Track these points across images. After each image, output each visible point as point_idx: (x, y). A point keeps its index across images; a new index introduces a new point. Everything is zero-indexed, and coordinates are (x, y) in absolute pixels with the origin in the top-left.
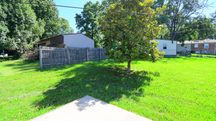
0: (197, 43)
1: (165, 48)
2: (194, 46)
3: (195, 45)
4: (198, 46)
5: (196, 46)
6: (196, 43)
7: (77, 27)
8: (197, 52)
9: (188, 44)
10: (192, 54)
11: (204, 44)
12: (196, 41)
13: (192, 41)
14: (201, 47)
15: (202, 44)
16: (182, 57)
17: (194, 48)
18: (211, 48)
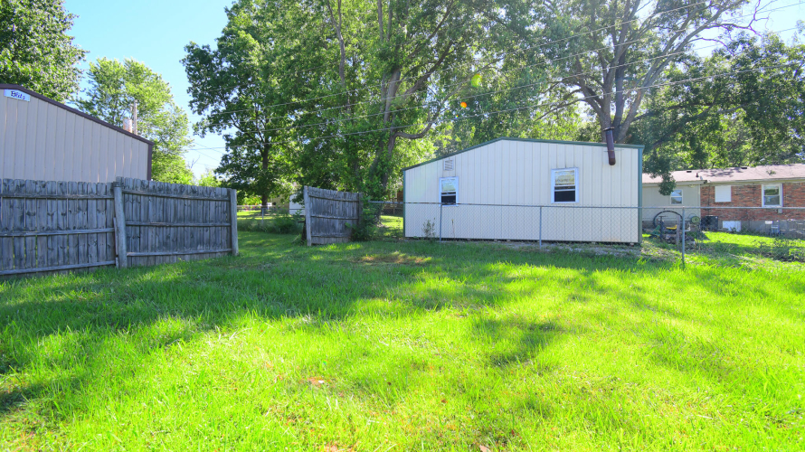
0: (726, 178)
1: (565, 195)
2: (714, 195)
3: (718, 190)
4: (733, 195)
5: (723, 195)
6: (725, 181)
7: (191, 102)
8: (727, 224)
9: (688, 184)
10: (708, 234)
11: (760, 186)
12: (720, 174)
13: (701, 174)
14: (746, 199)
15: (749, 187)
16: (683, 260)
17: (711, 204)
18: (795, 204)
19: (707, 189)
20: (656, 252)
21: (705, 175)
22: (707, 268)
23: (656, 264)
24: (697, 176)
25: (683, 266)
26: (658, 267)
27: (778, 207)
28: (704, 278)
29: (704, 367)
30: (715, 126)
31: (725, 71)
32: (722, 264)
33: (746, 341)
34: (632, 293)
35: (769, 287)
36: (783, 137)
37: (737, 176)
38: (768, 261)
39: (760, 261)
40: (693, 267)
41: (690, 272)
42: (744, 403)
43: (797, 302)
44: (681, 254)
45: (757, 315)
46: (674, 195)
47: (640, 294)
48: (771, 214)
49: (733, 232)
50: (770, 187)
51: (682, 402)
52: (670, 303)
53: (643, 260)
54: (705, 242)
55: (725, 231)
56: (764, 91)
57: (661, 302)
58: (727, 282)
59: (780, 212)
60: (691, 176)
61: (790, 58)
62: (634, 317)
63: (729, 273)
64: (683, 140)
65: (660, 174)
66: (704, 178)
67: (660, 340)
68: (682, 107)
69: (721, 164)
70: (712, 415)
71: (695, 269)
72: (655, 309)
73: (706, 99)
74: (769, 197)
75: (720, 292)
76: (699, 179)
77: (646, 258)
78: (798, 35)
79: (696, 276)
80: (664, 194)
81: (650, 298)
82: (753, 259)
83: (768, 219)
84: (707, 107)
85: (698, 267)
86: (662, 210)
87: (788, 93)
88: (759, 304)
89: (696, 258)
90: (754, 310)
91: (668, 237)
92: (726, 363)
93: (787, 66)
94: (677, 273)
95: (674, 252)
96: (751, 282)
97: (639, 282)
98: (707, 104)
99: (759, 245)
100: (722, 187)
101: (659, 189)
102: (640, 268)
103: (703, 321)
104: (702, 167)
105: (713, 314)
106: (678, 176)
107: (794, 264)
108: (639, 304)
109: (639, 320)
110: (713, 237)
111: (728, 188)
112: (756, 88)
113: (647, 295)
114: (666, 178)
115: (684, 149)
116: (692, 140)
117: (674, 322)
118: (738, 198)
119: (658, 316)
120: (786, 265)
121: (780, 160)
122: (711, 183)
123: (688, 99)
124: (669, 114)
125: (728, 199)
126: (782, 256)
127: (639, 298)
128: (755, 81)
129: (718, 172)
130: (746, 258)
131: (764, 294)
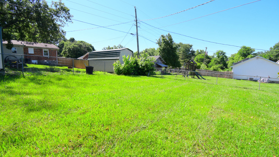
3: (29, 49)
4: (34, 51)
5: (31, 51)
6: (31, 46)
8: (33, 61)
9: (18, 46)
10: (28, 65)
11: (42, 49)
12: (29, 44)
13: (23, 43)
14: (38, 53)
15: (39, 49)
16: (23, 74)
17: (27, 54)
18: (52, 56)
19: (26, 49)
20: (11, 72)
21: (24, 43)
22: (32, 76)
23: (13, 77)
24: (21, 43)
25: (24, 77)
26: (14, 78)
27: (47, 56)
28: (32, 80)
29: (44, 107)
30: (27, 26)
31: (30, 7)
32: (37, 75)
33: (52, 96)
34: (7, 90)
35: (52, 80)
36: (49, 35)
37: (35, 45)
38: (49, 73)
39: (47, 73)
40: (27, 76)
41: (27, 78)
42: (58, 113)
43: (60, 83)
44: (22, 72)
45: (52, 88)
46: (13, 49)
47: (11, 90)
48: (46, 58)
49: (35, 64)
50: (45, 50)
51: (42, 120)
52: (24, 90)
53: (7, 76)
54: (28, 67)
55: (33, 63)
56: (43, 19)
57: (21, 91)
58: (40, 80)
59: (49, 58)
60: (19, 43)
61: (50, 11)
62: (12, 99)
63: (40, 77)
64: (16, 28)
65: (6, 40)
66: (24, 44)
67: (26, 104)
68: (15, 15)
69: (29, 40)
70: (52, 119)
71: (28, 77)
72: (20, 94)
73: (24, 15)
74: (45, 53)
75: (40, 84)
76: (22, 44)
77: (8, 75)
78: (52, 5)
79: (30, 79)
80: (9, 49)
81: (16, 90)
82: (45, 72)
83: (45, 60)
84: (24, 18)
85: (29, 76)
86: (8, 55)
87: (50, 22)
88: (51, 85)
89: (28, 73)
90: (50, 87)
91: (13, 66)
92: (49, 104)
93: (49, 14)
94: (22, 79)
95: (19, 72)
96: (47, 79)
97: (9, 85)
98: (24, 17)
99: (45, 68)
100: (31, 48)
101: (6, 46)
102: (7, 79)
103: (38, 94)
104: (23, 40)
105: (40, 91)
106: (14, 42)
107: (56, 73)
108: (12, 93)
109: (15, 99)
110: (30, 66)
111: (33, 49)
112: (40, 17)
113: (14, 89)
114: (9, 42)
115: (16, 32)
116: (20, 29)
117: (29, 97)
118: (36, 53)
119: (22, 96)
120: (54, 73)
121: (47, 42)
122: (27, 47)
123: (17, 12)
124: (9, 16)
125: (33, 53)
126: (52, 71)
127: (11, 91)
128: (40, 15)
129: (29, 43)
130: (43, 72)
131: (52, 82)
